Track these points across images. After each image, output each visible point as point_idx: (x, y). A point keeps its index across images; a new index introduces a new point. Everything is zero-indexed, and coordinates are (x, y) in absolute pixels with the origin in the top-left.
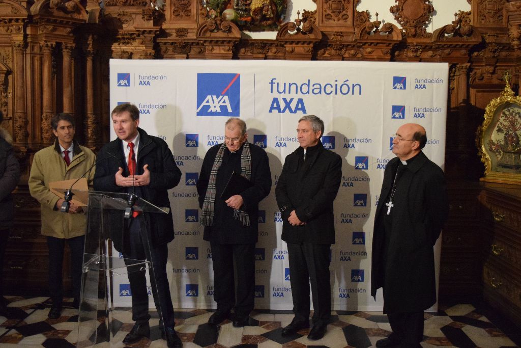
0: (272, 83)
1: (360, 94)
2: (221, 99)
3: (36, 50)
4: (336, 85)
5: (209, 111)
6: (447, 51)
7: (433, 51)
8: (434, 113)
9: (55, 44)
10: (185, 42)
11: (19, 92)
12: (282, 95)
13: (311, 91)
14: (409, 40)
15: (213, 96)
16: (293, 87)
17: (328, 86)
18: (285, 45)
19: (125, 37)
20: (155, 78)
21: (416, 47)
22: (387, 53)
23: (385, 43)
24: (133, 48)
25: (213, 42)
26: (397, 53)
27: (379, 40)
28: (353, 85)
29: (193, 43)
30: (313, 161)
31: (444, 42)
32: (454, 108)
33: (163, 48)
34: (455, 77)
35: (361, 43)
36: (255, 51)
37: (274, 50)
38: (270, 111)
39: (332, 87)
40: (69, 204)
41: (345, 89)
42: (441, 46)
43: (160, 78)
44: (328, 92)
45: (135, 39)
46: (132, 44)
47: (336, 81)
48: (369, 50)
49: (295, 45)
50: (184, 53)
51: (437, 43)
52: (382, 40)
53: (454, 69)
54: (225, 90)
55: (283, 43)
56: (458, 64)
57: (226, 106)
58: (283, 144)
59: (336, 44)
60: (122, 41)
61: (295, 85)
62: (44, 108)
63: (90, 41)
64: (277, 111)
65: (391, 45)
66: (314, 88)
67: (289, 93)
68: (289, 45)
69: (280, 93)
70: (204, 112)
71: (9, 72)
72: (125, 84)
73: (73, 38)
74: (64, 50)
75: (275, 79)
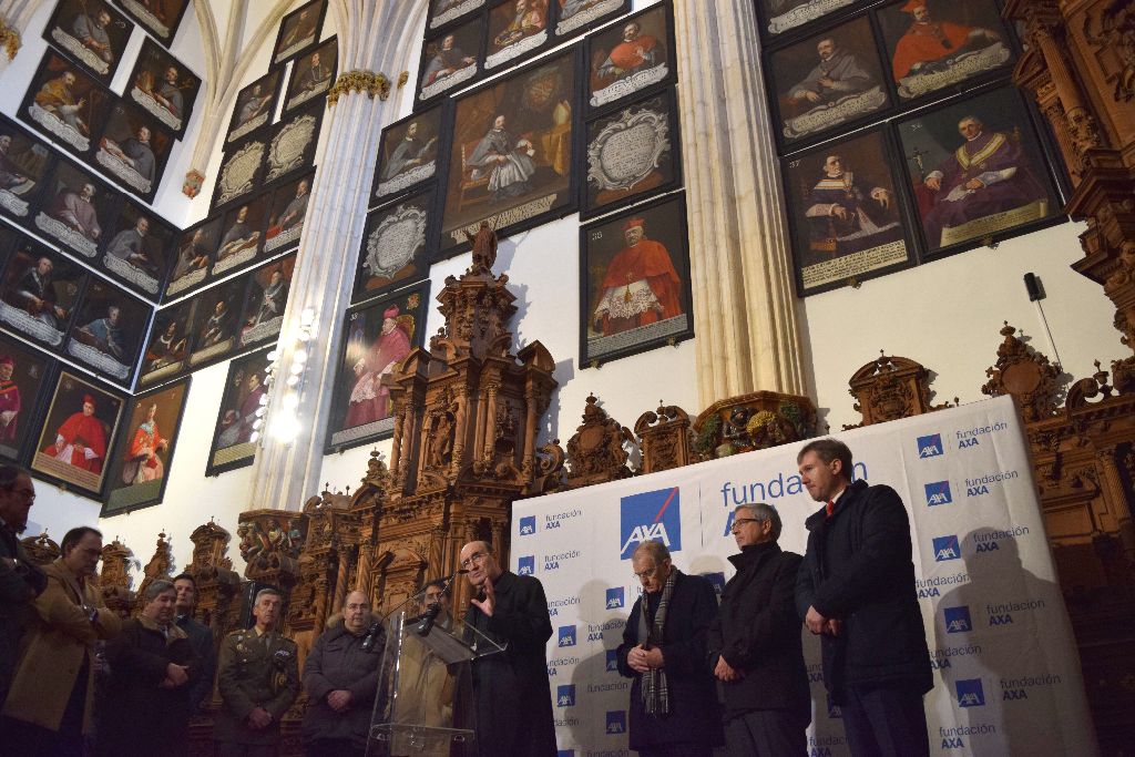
0: (725, 491)
2: (655, 527)
3: (460, 533)
6: (1099, 425)
7: (1078, 436)
8: (1005, 482)
9: (479, 520)
13: (785, 490)
15: (642, 527)
16: (758, 489)
20: (566, 516)
31: (1082, 409)
43: (572, 515)
54: (660, 515)
57: (661, 538)
61: (760, 487)
66: (791, 482)
70: (630, 552)
71: (424, 565)
72: (529, 531)
74: (494, 529)
75: (729, 483)
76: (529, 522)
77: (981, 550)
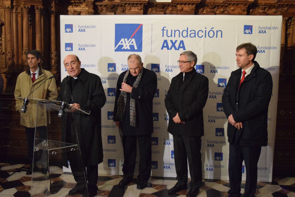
0: (163, 30)
1: (222, 37)
2: (130, 41)
3: (19, 10)
4: (206, 31)
5: (123, 48)
6: (286, 9)
7: (276, 9)
8: (271, 50)
9: (30, 6)
10: (113, 5)
11: (8, 36)
12: (170, 38)
13: (189, 35)
14: (260, 2)
15: (125, 39)
16: (177, 32)
17: (200, 32)
18: (177, 6)
19: (76, 2)
20: (88, 27)
21: (264, 6)
22: (244, 10)
23: (243, 4)
24: (81, 9)
25: (131, 4)
26: (251, 11)
27: (239, 2)
28: (217, 31)
29: (118, 5)
30: (189, 82)
31: (283, 2)
32: (289, 47)
33: (100, 8)
34: (291, 26)
35: (227, 4)
36: (158, 10)
37: (170, 9)
38: (162, 49)
39: (203, 32)
40: (26, 108)
41: (211, 34)
42: (281, 5)
43: (91, 27)
44: (200, 36)
45: (83, 3)
46: (80, 6)
47: (206, 28)
48: (232, 8)
49: (184, 6)
50: (113, 12)
51: (278, 3)
52: (241, 2)
53: (290, 21)
54: (133, 35)
55: (175, 5)
56: (293, 17)
57: (133, 45)
58: (170, 70)
59: (212, 5)
60: (74, 4)
62: (24, 47)
63: (53, 5)
64: (166, 48)
65: (247, 5)
66: (191, 33)
67: (175, 36)
68: (180, 6)
69: (168, 37)
70: (120, 49)
71: (2, 25)
72: (70, 31)
73: (42, 3)
74: (36, 10)
75: (165, 27)
76: (69, 27)
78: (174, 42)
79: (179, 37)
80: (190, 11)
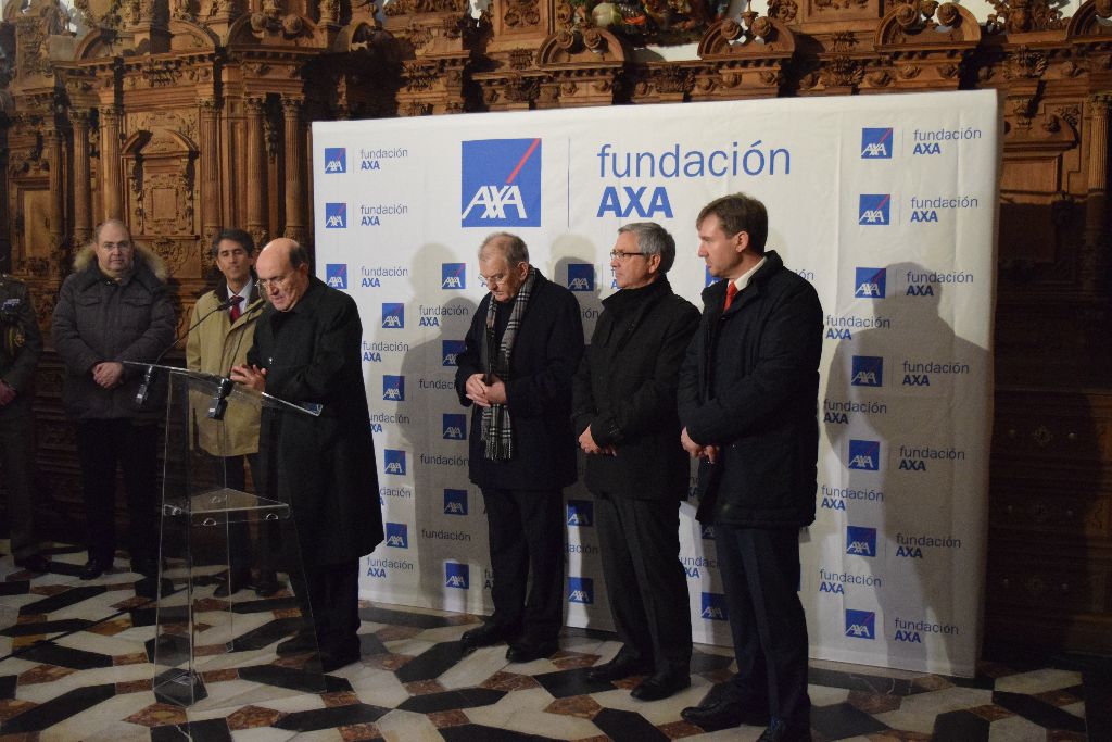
0: (603, 155)
1: (787, 171)
2: (507, 191)
3: (238, 111)
4: (735, 153)
5: (484, 216)
6: (1104, 59)
7: (1073, 61)
8: (960, 210)
9: (265, 97)
10: (524, 78)
11: (209, 188)
12: (625, 182)
13: (681, 170)
14: (1013, 39)
16: (646, 161)
17: (718, 157)
18: (720, 71)
19: (417, 74)
20: (387, 154)
21: (1027, 55)
22: (950, 74)
23: (943, 51)
24: (433, 95)
25: (572, 74)
26: (983, 72)
28: (772, 151)
29: (541, 78)
31: (1089, 36)
33: (487, 91)
35: (885, 54)
36: (666, 86)
37: (704, 80)
38: (600, 214)
39: (726, 157)
41: (754, 162)
42: (1084, 48)
43: (396, 154)
44: (717, 170)
45: (437, 78)
46: (431, 88)
47: (735, 144)
49: (742, 70)
50: (524, 100)
51: (1073, 43)
52: (936, 44)
54: (514, 175)
55: (715, 67)
57: (515, 206)
60: (413, 83)
61: (649, 158)
63: (342, 88)
64: (613, 212)
65: (959, 55)
66: (688, 161)
68: (729, 71)
69: (619, 176)
70: (474, 219)
71: (193, 155)
72: (338, 168)
73: (302, 85)
74: (286, 108)
75: (609, 146)
76: (336, 155)
77: (913, 292)
78: (636, 192)
79: (652, 175)
80: (764, 85)
